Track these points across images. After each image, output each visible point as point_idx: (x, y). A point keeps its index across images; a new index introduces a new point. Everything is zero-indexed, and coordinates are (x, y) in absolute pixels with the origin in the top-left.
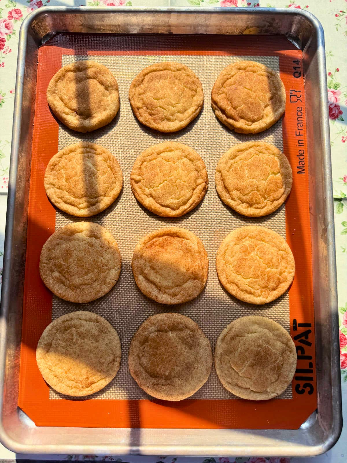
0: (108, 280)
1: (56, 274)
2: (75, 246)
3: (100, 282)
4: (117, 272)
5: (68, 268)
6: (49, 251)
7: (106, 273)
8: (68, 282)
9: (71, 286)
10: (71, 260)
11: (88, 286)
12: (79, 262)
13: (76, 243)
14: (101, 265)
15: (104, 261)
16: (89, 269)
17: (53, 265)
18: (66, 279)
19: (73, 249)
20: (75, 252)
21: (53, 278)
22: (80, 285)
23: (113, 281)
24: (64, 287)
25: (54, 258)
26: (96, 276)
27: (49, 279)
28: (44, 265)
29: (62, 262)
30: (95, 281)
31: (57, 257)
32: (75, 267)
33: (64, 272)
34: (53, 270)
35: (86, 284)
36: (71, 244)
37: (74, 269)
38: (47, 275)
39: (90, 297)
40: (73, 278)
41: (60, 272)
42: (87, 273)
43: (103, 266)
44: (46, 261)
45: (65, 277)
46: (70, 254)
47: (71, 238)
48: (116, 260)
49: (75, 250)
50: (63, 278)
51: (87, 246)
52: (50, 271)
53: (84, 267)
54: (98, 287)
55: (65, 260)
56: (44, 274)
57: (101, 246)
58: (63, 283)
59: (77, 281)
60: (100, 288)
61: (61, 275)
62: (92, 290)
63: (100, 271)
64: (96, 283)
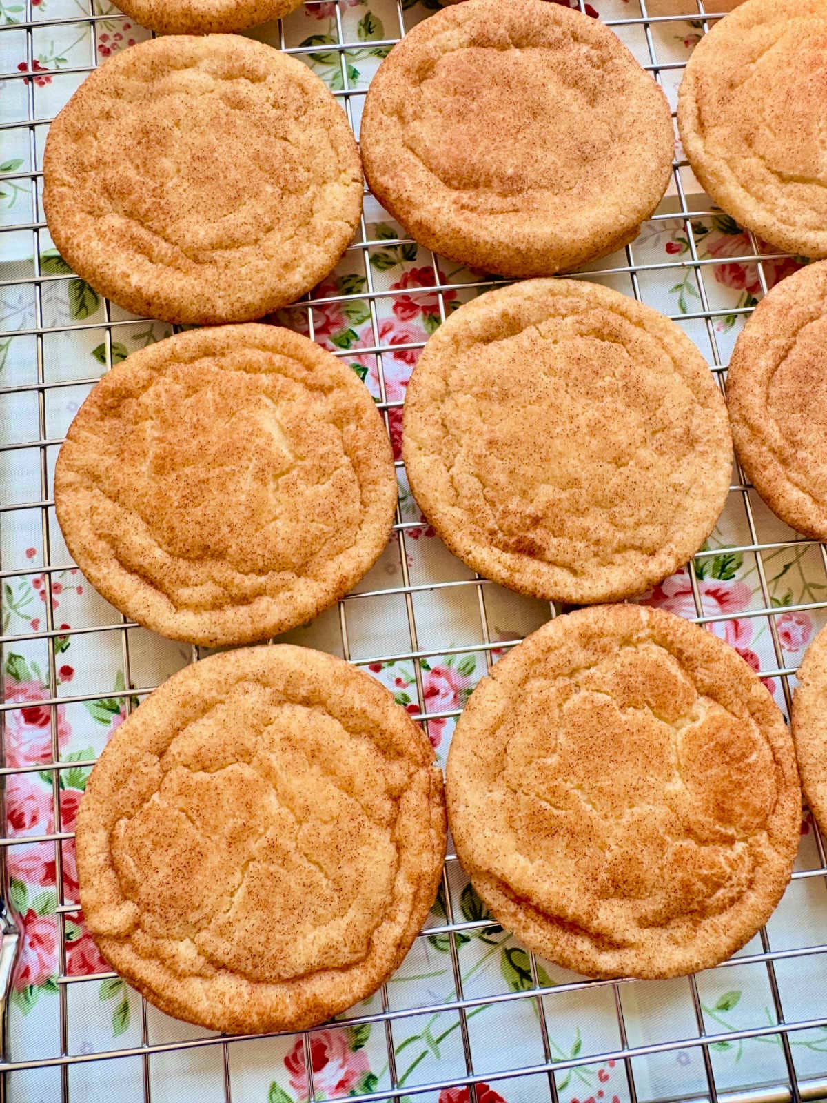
0: (319, 221)
1: (115, 221)
2: (173, 111)
3: (289, 231)
4: (350, 189)
5: (159, 192)
6: (75, 141)
7: (309, 194)
8: (164, 245)
9: (177, 259)
10: (167, 163)
11: (246, 249)
12: (197, 164)
13: (177, 100)
14: (287, 166)
15: (295, 153)
16: (241, 185)
17: (98, 188)
18: (155, 233)
19: (166, 123)
20: (177, 133)
21: (101, 235)
22: (213, 247)
23: (340, 223)
24: (148, 266)
25: (100, 164)
26: (273, 210)
27: (89, 238)
28: (64, 189)
29: (132, 174)
30: (269, 230)
31: (108, 158)
32: (186, 185)
33: (145, 206)
34: (101, 209)
35: (234, 244)
36: (158, 106)
37: (179, 192)
38: (76, 226)
39: (261, 289)
40: (183, 223)
41: (130, 214)
42: (235, 201)
43: (292, 170)
44: (67, 178)
45: (150, 228)
46: (159, 142)
47: (157, 85)
48: (341, 149)
49: (177, 125)
50: (138, 231)
51: (222, 105)
52: (90, 213)
53: (222, 182)
54: (287, 246)
55: (145, 166)
56: (66, 223)
57: (275, 105)
58: (144, 250)
59: (199, 231)
60: (295, 252)
61: (133, 223)
62: (262, 264)
63: (286, 191)
64: (276, 236)
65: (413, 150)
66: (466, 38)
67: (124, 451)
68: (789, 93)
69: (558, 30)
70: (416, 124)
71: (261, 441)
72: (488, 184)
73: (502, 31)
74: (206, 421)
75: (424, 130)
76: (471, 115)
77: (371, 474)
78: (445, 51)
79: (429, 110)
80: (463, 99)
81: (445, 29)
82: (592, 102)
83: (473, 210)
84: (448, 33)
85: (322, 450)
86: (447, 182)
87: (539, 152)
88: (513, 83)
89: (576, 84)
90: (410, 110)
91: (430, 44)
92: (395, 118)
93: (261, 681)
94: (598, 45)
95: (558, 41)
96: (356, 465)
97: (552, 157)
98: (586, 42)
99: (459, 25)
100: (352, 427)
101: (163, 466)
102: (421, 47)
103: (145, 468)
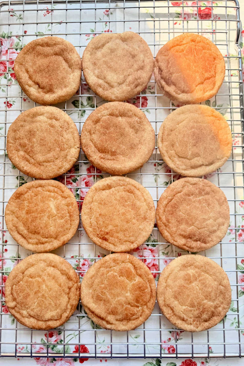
0: (69, 158)
1: (22, 153)
2: (37, 127)
3: (61, 160)
4: (76, 150)
5: (32, 147)
6: (14, 132)
7: (67, 151)
8: (32, 160)
9: (35, 164)
10: (34, 140)
11: (51, 163)
12: (41, 141)
13: (38, 124)
14: (62, 144)
15: (64, 140)
16: (51, 147)
17: (19, 144)
18: (31, 157)
19: (35, 130)
20: (37, 132)
21: (18, 157)
22: (43, 162)
23: (73, 158)
24: (29, 165)
25: (19, 138)
26: (58, 154)
27: (16, 157)
28: (11, 144)
29: (26, 142)
30: (57, 159)
31: (21, 137)
32: (39, 146)
33: (29, 150)
34: (19, 150)
35: (49, 162)
36: (34, 125)
37: (37, 148)
38: (13, 154)
39: (53, 173)
40: (37, 155)
41: (25, 152)
42: (49, 151)
43: (63, 145)
44: (12, 142)
45: (30, 156)
46: (33, 134)
47: (34, 120)
48: (75, 140)
49: (38, 130)
50: (27, 156)
51: (49, 126)
52: (17, 150)
53: (47, 146)
54: (60, 163)
55: (30, 140)
56: (11, 153)
57: (61, 127)
58: (28, 161)
59: (40, 158)
60: (62, 165)
61: (26, 154)
62: (54, 167)
63: (61, 150)
64: (58, 161)
65: (92, 142)
66: (108, 113)
67: (20, 208)
68: (184, 135)
69: (131, 113)
70: (93, 135)
71: (49, 209)
72: (108, 152)
73: (117, 113)
74: (38, 203)
75: (95, 137)
76: (107, 134)
77: (73, 219)
78: (103, 116)
79: (97, 132)
80: (105, 130)
81: (104, 110)
82: (136, 133)
83: (104, 159)
84: (104, 112)
85: (63, 212)
86: (99, 151)
87: (121, 145)
88: (118, 127)
89: (133, 128)
90: (92, 132)
91: (99, 115)
92: (89, 133)
93: (45, 261)
94: (140, 118)
95: (131, 116)
96: (70, 216)
97: (124, 147)
98: (137, 116)
99: (107, 109)
100: (71, 207)
101: (28, 212)
102: (97, 115)
103: (24, 212)
